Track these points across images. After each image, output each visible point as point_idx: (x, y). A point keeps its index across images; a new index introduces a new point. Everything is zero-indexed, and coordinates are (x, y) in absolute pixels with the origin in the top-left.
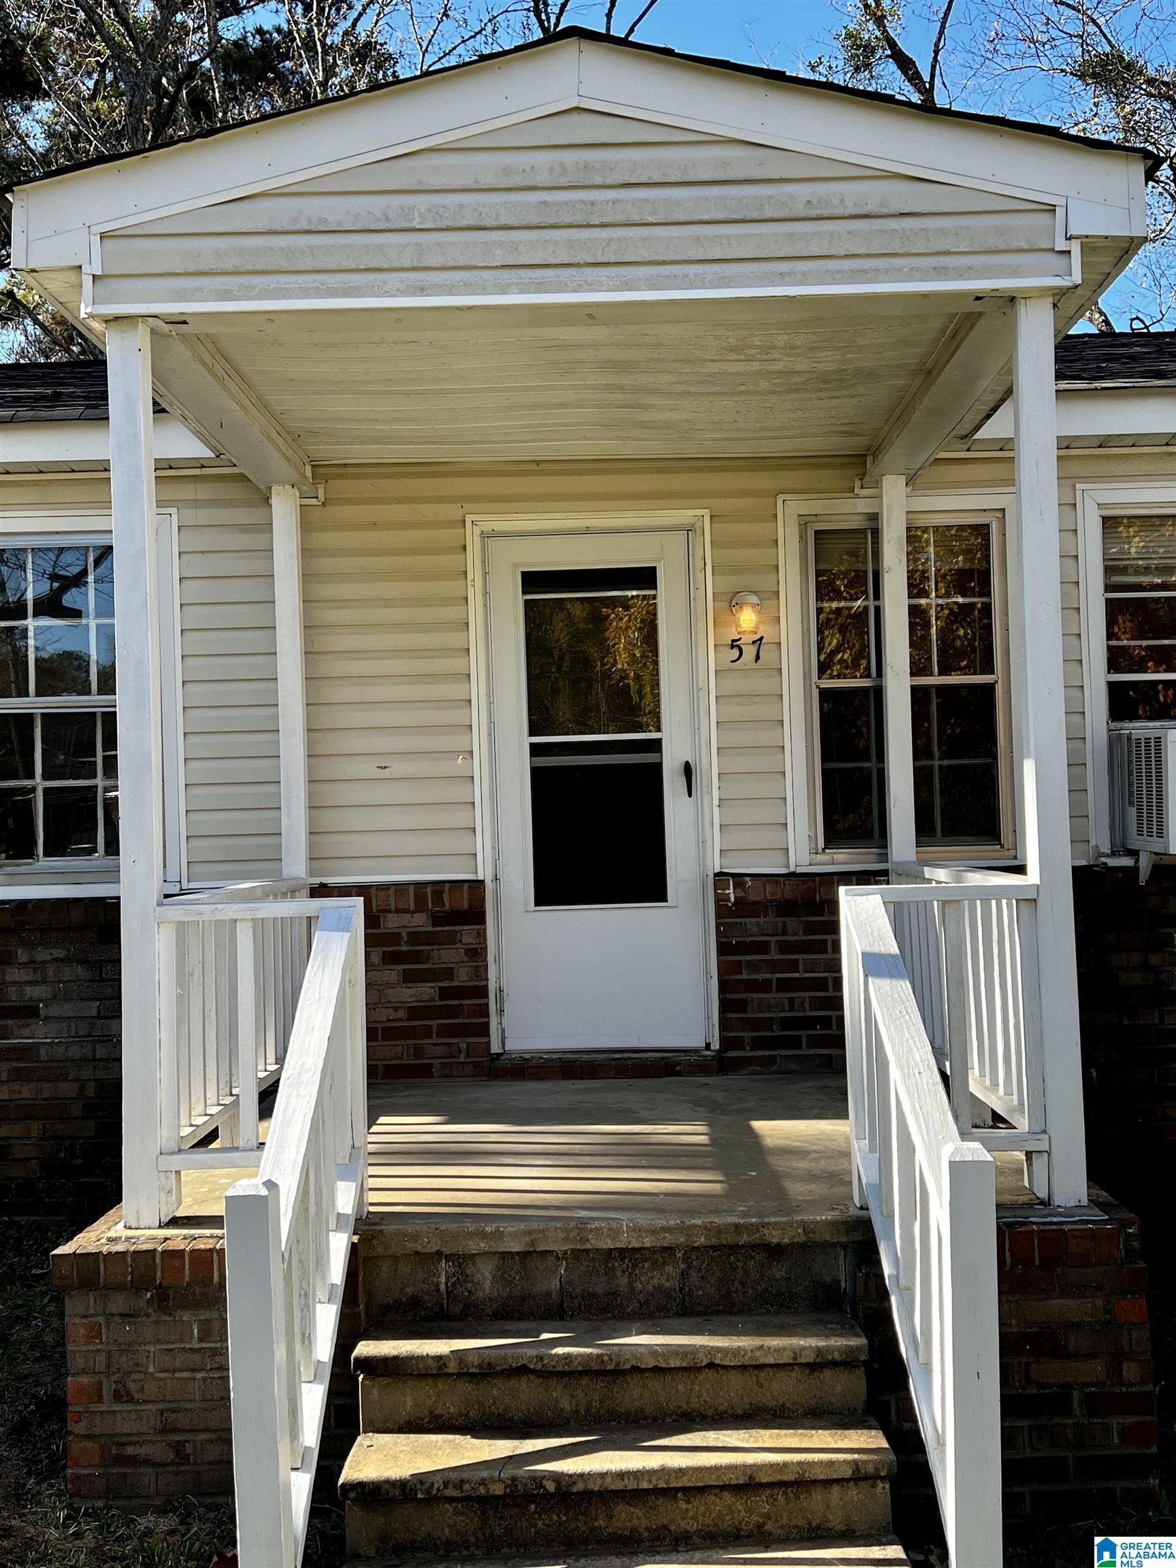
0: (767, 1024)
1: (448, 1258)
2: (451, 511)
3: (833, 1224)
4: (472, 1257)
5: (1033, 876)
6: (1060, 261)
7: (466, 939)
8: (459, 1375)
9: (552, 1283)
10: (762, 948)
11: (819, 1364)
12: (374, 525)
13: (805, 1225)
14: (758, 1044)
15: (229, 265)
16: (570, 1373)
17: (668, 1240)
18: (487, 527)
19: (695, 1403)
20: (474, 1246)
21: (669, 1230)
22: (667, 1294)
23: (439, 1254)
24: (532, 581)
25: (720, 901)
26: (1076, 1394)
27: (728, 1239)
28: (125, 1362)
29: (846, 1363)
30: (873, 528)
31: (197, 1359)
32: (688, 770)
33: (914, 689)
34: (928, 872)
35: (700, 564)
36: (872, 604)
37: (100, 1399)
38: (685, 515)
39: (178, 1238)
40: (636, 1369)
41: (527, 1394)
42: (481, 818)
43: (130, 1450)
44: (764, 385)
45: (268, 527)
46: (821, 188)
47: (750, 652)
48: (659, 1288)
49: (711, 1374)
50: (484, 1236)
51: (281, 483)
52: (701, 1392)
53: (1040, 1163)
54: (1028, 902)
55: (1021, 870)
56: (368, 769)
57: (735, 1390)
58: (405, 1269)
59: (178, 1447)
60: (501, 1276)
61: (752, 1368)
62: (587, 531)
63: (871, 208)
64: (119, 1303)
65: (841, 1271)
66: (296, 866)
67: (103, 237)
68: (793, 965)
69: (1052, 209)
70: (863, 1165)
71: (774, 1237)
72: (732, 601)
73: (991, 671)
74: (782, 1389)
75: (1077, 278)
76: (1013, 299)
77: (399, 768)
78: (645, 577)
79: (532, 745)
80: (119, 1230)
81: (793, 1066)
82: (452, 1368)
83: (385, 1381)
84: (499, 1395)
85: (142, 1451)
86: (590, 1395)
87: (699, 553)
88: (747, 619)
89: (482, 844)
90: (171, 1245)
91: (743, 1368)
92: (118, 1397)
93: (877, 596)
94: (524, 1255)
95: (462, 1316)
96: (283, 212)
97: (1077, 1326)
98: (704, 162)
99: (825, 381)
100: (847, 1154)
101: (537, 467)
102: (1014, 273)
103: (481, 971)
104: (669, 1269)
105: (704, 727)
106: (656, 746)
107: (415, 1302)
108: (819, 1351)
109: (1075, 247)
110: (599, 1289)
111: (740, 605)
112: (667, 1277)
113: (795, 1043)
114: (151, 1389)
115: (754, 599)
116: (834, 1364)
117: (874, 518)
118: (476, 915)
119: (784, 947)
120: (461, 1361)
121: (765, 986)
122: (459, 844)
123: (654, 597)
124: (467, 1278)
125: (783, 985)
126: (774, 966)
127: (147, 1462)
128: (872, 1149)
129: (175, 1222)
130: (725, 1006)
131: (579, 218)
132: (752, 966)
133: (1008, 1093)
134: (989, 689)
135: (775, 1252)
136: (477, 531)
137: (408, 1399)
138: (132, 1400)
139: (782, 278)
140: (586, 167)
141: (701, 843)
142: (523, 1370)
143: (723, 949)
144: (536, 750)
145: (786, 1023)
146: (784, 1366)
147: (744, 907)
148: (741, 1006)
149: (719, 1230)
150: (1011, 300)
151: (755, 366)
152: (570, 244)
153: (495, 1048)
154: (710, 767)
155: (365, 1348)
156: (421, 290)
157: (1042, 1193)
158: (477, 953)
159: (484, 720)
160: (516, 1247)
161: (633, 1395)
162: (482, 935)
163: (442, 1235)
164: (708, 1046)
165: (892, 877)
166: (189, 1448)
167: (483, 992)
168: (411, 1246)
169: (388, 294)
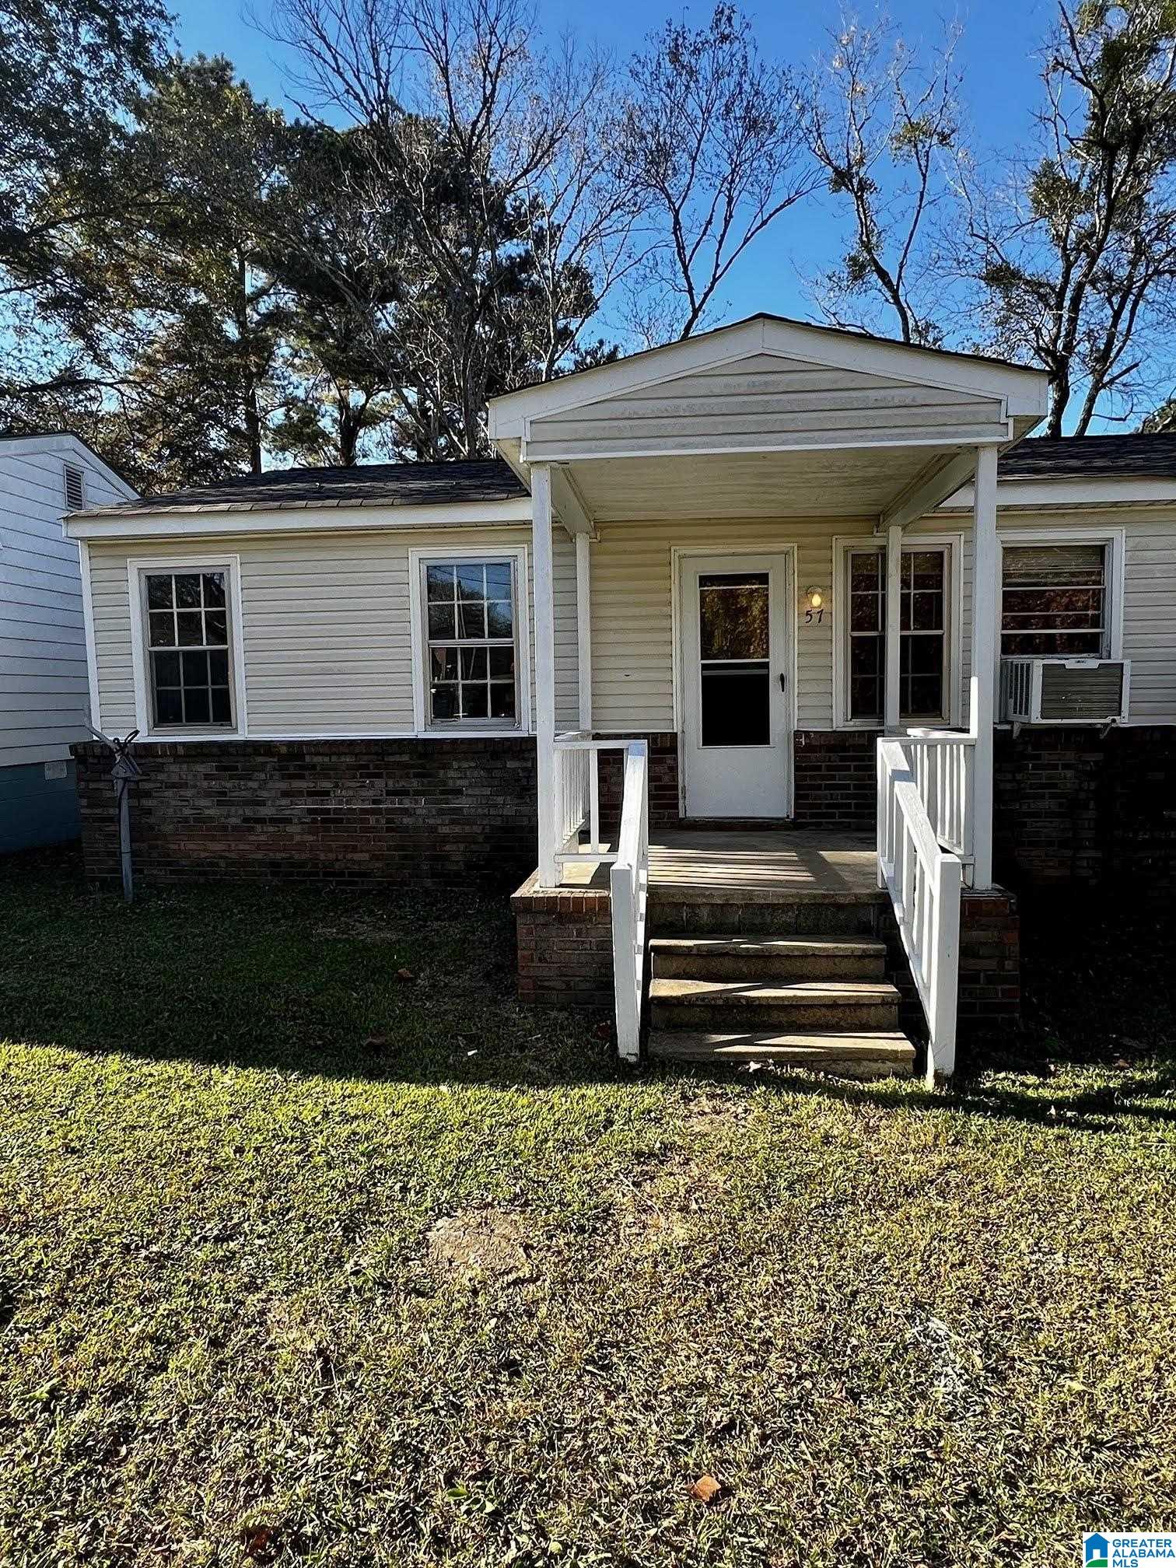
0: (819, 806)
1: (687, 905)
2: (665, 545)
3: (869, 895)
4: (699, 906)
5: (974, 733)
6: (1003, 428)
7: (669, 762)
8: (697, 955)
9: (735, 918)
10: (819, 768)
11: (864, 956)
12: (625, 552)
13: (856, 895)
14: (813, 816)
15: (590, 435)
16: (748, 956)
17: (791, 900)
18: (682, 552)
19: (805, 971)
20: (700, 900)
21: (792, 896)
22: (789, 924)
23: (684, 903)
24: (704, 580)
25: (797, 745)
26: (982, 975)
27: (819, 901)
28: (544, 945)
29: (876, 956)
30: (883, 552)
31: (575, 945)
32: (782, 678)
33: (902, 637)
34: (910, 731)
35: (791, 572)
36: (880, 593)
37: (532, 961)
38: (784, 546)
39: (565, 892)
40: (778, 955)
41: (728, 964)
42: (676, 702)
43: (546, 984)
44: (836, 482)
45: (574, 554)
46: (882, 392)
47: (816, 617)
48: (785, 922)
49: (813, 959)
50: (704, 896)
51: (581, 532)
52: (807, 967)
53: (969, 869)
54: (971, 746)
55: (967, 731)
56: (620, 676)
57: (824, 966)
58: (667, 910)
59: (568, 984)
60: (712, 914)
61: (830, 956)
62: (734, 554)
63: (908, 402)
64: (541, 919)
65: (871, 916)
66: (586, 724)
67: (531, 422)
68: (833, 778)
69: (1000, 402)
70: (885, 869)
71: (842, 900)
72: (808, 592)
73: (941, 628)
74: (845, 967)
75: (1011, 437)
76: (977, 448)
77: (635, 676)
78: (763, 578)
79: (703, 665)
80: (537, 888)
81: (831, 827)
82: (695, 952)
83: (663, 956)
84: (715, 964)
85: (551, 984)
86: (758, 966)
87: (791, 565)
88: (816, 600)
89: (676, 714)
90: (564, 895)
91: (828, 956)
92: (540, 960)
93: (883, 588)
94: (722, 905)
95: (694, 931)
96: (618, 408)
97: (985, 944)
98: (824, 379)
99: (866, 481)
100: (876, 865)
101: (709, 522)
102: (979, 434)
103: (675, 778)
104: (790, 914)
105: (791, 656)
106: (766, 666)
107: (672, 924)
108: (864, 950)
109: (1011, 421)
110: (756, 922)
111: (813, 594)
112: (789, 917)
113: (832, 816)
114: (555, 957)
115: (820, 590)
116: (870, 956)
117: (884, 548)
118: (673, 750)
119: (829, 768)
120: (698, 950)
121: (819, 787)
122: (664, 714)
123: (767, 589)
124: (696, 915)
125: (828, 787)
126: (823, 778)
127: (554, 989)
128: (890, 861)
129: (562, 886)
130: (797, 797)
131: (761, 410)
132: (812, 777)
133: (951, 837)
134: (940, 638)
135: (840, 907)
136: (677, 554)
137: (674, 965)
138: (547, 962)
139: (861, 438)
140: (766, 383)
141: (788, 716)
142: (727, 954)
143: (797, 768)
144: (705, 667)
145: (829, 806)
146: (846, 956)
147: (809, 748)
148: (806, 797)
149: (815, 896)
150: (976, 448)
151: (836, 475)
152: (757, 422)
153: (681, 815)
154: (794, 676)
155: (652, 942)
156: (684, 446)
157: (970, 884)
158: (673, 769)
159: (678, 652)
160: (719, 902)
161: (776, 967)
162: (676, 760)
163: (685, 895)
164: (788, 817)
165: (886, 733)
166: (572, 984)
167: (676, 788)
168: (670, 899)
169: (666, 449)
